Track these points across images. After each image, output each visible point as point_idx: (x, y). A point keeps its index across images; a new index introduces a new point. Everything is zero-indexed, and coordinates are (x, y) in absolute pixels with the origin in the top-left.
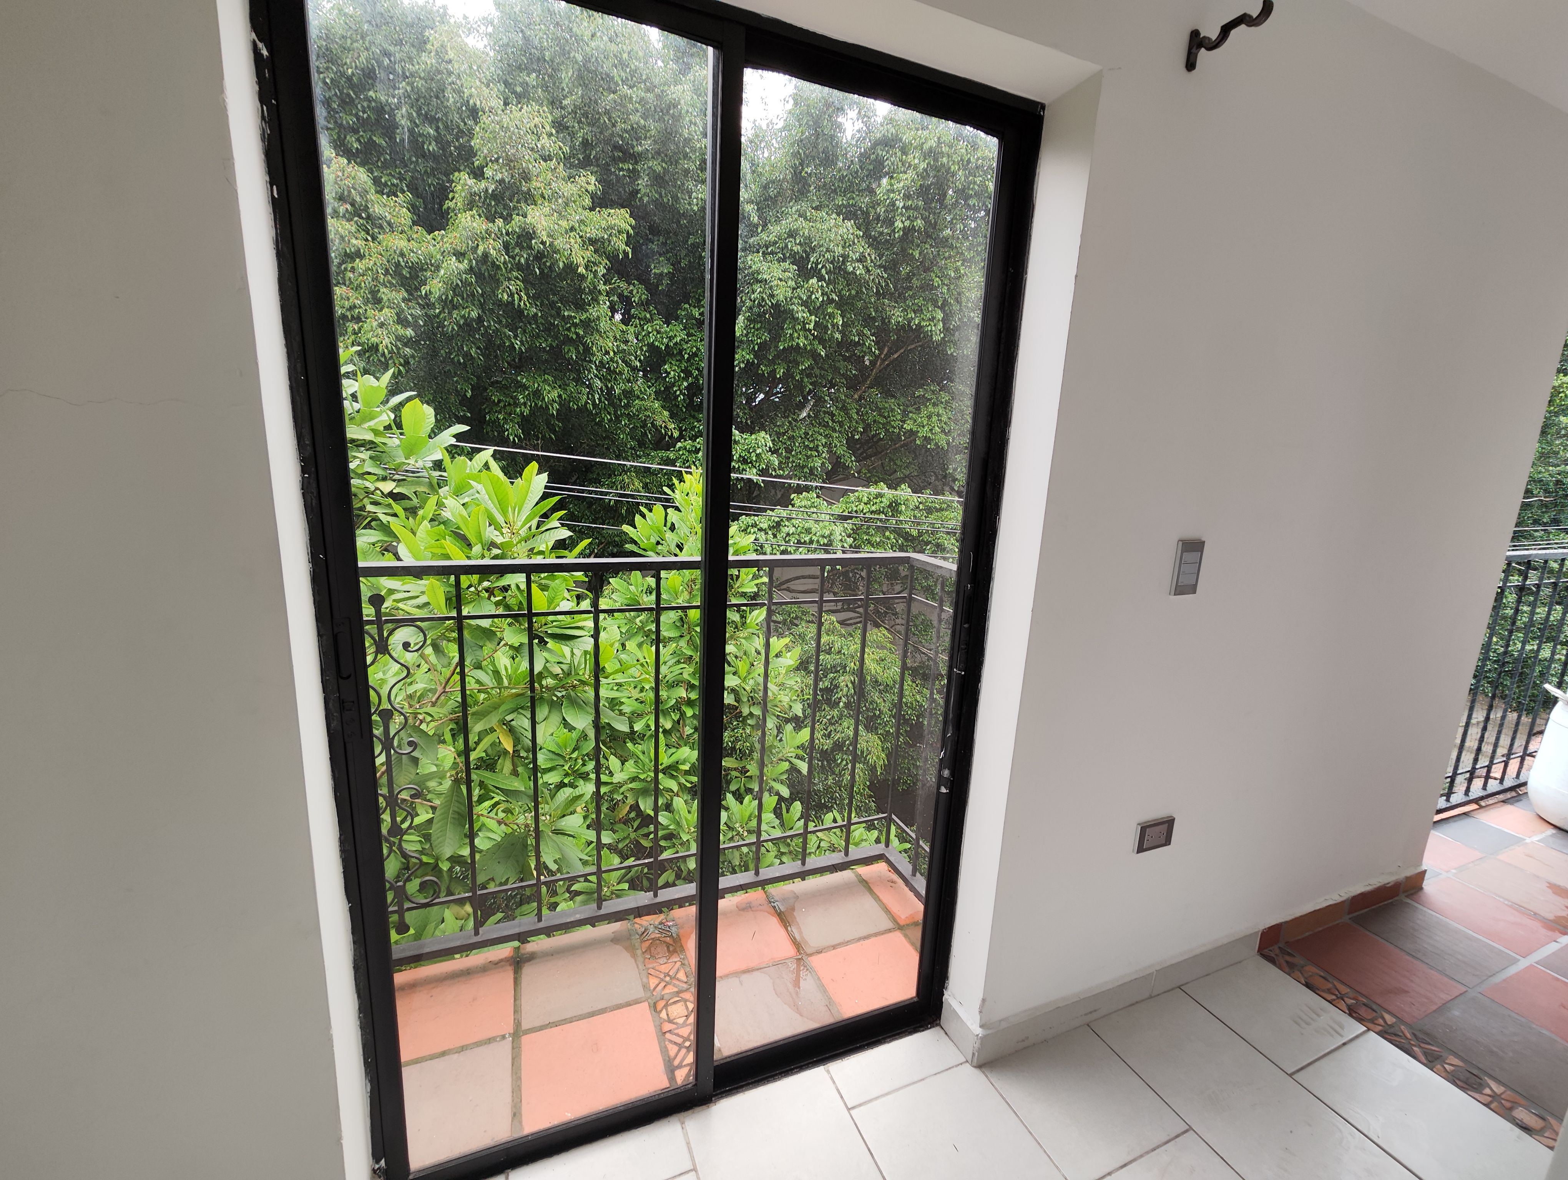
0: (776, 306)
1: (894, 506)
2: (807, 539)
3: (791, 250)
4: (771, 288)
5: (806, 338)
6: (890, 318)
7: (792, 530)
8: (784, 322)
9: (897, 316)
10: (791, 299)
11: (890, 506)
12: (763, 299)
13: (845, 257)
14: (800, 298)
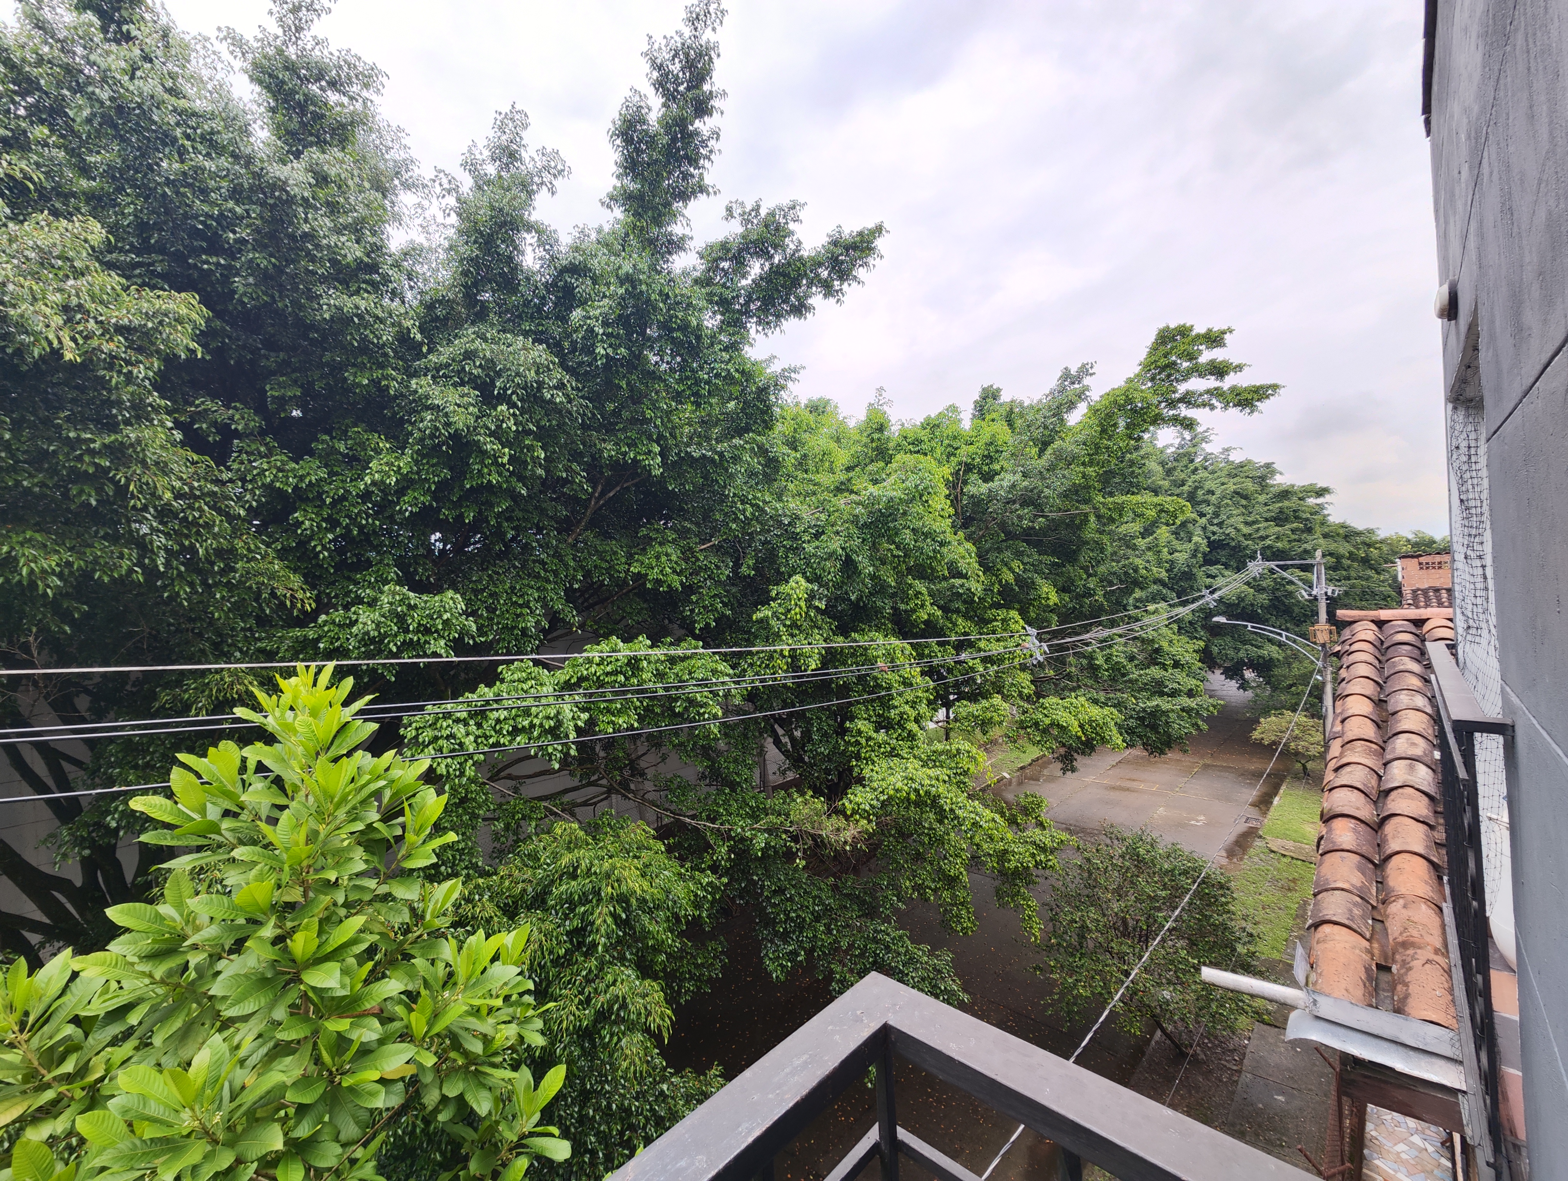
0: (456, 436)
1: (634, 664)
2: (526, 723)
3: (471, 374)
4: (446, 415)
5: (500, 475)
6: (601, 451)
7: (503, 714)
8: (469, 456)
9: (609, 449)
10: (475, 428)
11: (629, 664)
12: (437, 429)
13: (541, 384)
14: (488, 428)
